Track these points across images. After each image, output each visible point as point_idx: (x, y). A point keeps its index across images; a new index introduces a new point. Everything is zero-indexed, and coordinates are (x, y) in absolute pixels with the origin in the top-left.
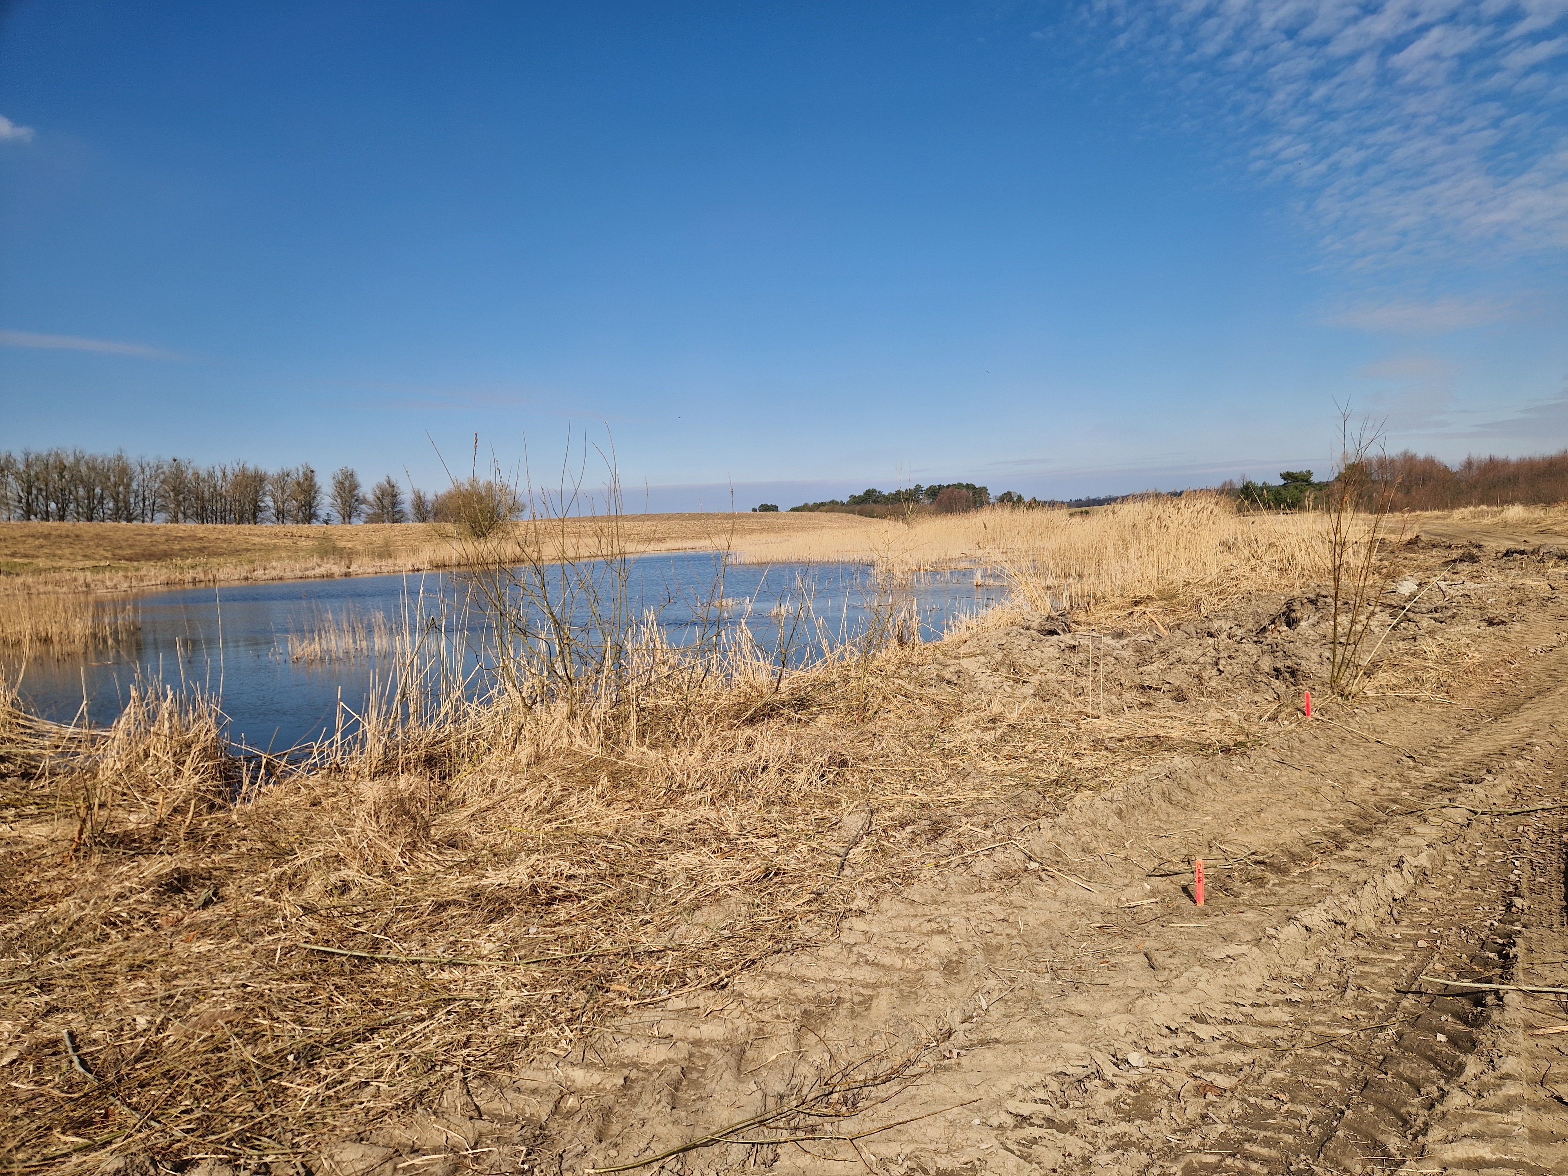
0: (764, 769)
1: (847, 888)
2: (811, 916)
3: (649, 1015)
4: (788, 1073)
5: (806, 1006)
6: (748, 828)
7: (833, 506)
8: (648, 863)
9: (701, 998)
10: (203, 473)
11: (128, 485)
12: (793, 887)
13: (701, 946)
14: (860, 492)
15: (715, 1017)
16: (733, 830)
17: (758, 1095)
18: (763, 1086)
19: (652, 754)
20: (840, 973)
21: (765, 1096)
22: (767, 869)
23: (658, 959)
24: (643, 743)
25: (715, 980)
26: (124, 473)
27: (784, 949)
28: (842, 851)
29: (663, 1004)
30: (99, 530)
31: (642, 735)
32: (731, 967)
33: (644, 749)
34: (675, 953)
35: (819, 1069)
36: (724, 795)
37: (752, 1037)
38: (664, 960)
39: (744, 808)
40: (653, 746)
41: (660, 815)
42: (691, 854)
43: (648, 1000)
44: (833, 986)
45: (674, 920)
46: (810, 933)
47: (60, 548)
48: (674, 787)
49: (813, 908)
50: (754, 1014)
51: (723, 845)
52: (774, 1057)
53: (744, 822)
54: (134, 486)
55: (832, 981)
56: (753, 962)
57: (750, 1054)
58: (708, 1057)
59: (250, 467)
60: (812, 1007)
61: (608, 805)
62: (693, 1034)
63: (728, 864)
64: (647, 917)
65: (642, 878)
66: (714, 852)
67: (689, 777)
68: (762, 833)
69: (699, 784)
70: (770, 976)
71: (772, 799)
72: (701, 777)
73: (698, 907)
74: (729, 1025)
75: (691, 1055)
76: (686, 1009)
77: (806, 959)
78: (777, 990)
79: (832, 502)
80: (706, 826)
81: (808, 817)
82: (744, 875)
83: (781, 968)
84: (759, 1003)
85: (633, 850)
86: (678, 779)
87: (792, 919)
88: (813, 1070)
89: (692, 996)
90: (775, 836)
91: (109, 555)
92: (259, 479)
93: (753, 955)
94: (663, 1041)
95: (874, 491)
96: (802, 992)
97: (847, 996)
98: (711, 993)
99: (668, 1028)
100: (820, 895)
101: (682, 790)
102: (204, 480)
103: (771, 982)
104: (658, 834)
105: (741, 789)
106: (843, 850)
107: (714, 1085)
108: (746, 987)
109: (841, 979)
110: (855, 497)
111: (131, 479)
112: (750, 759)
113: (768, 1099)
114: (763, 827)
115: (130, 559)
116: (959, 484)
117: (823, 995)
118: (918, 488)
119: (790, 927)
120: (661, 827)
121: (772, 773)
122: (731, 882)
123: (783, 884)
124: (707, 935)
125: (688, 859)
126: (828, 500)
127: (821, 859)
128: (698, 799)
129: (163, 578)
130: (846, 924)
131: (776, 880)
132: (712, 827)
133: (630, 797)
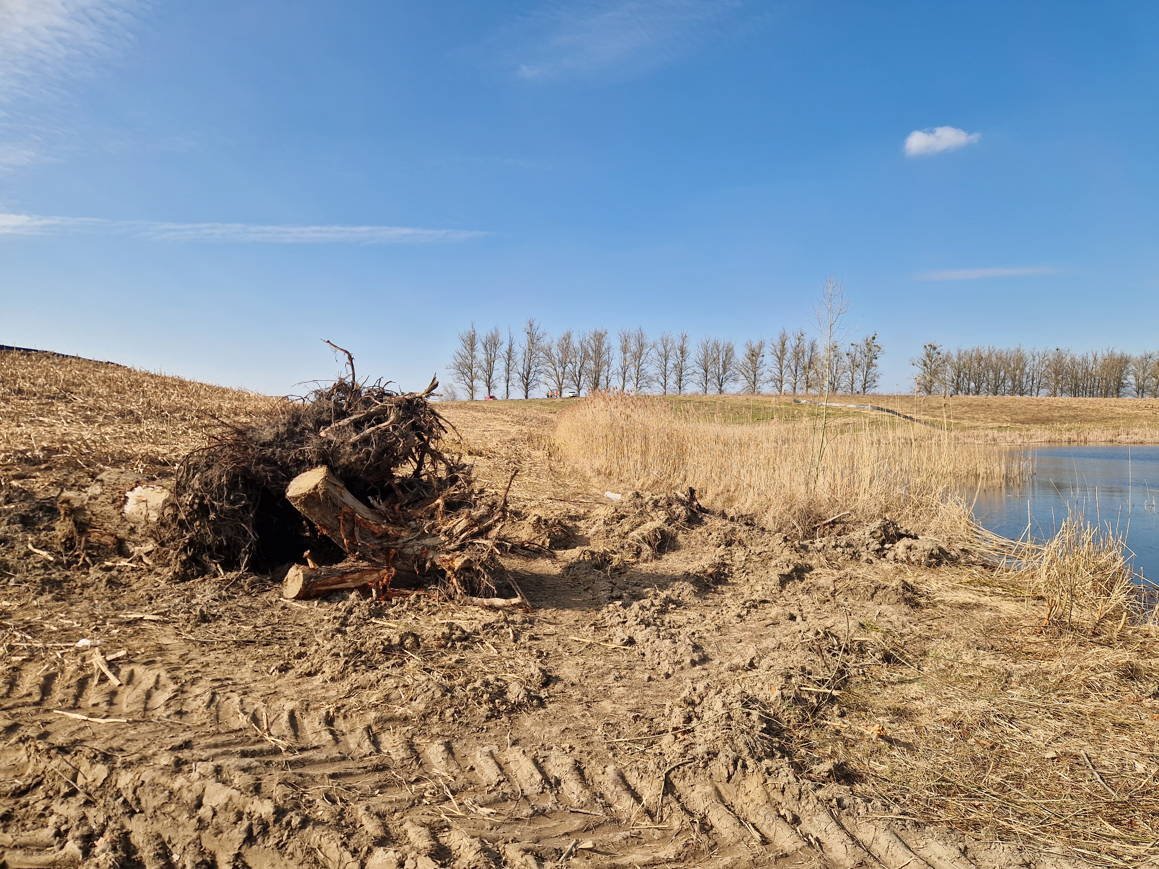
10: (1078, 359)
11: (1023, 369)
26: (1020, 360)
30: (1003, 402)
47: (977, 413)
54: (1027, 369)
59: (1118, 352)
91: (1009, 419)
92: (1123, 362)
102: (1079, 364)
111: (1025, 365)
115: (1023, 423)
129: (1046, 437)
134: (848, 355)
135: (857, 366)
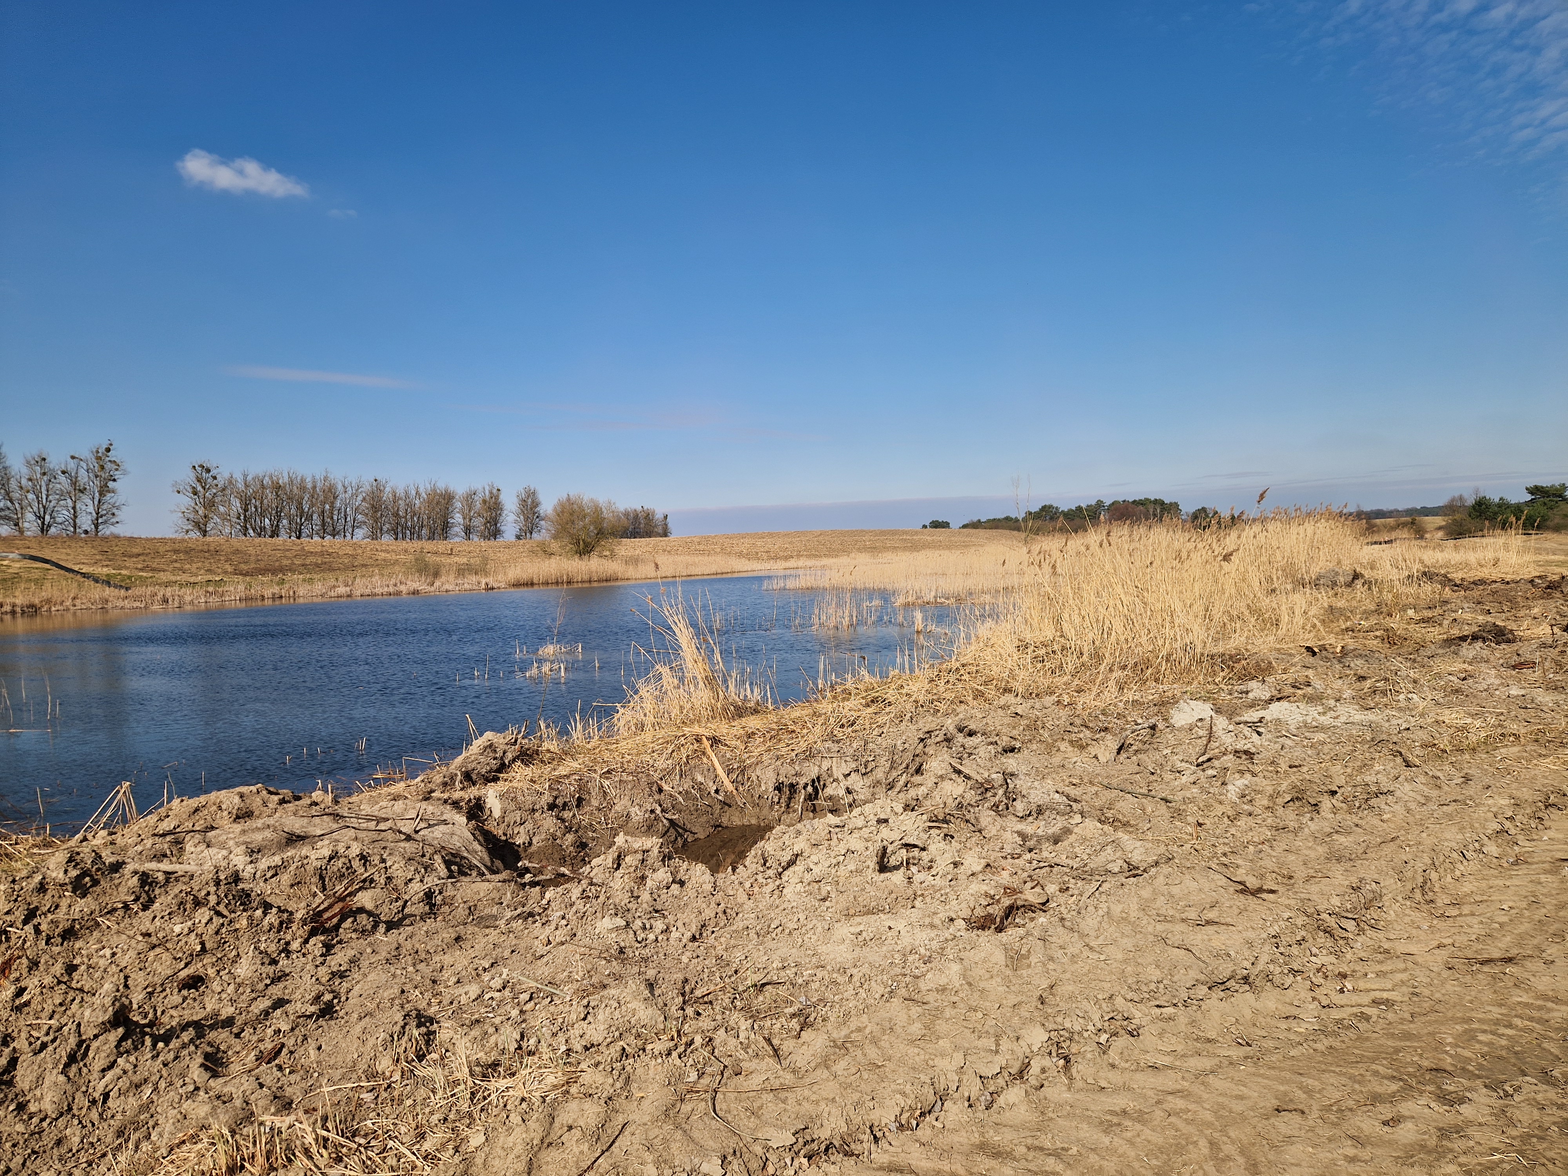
10: (400, 492)
11: (332, 503)
14: (1035, 509)
26: (331, 493)
54: (338, 504)
59: (441, 486)
79: (1008, 519)
92: (448, 498)
102: (400, 499)
110: (1030, 513)
111: (335, 498)
116: (1146, 499)
118: (1100, 504)
126: (1001, 516)
134: (64, 472)
135: (81, 491)
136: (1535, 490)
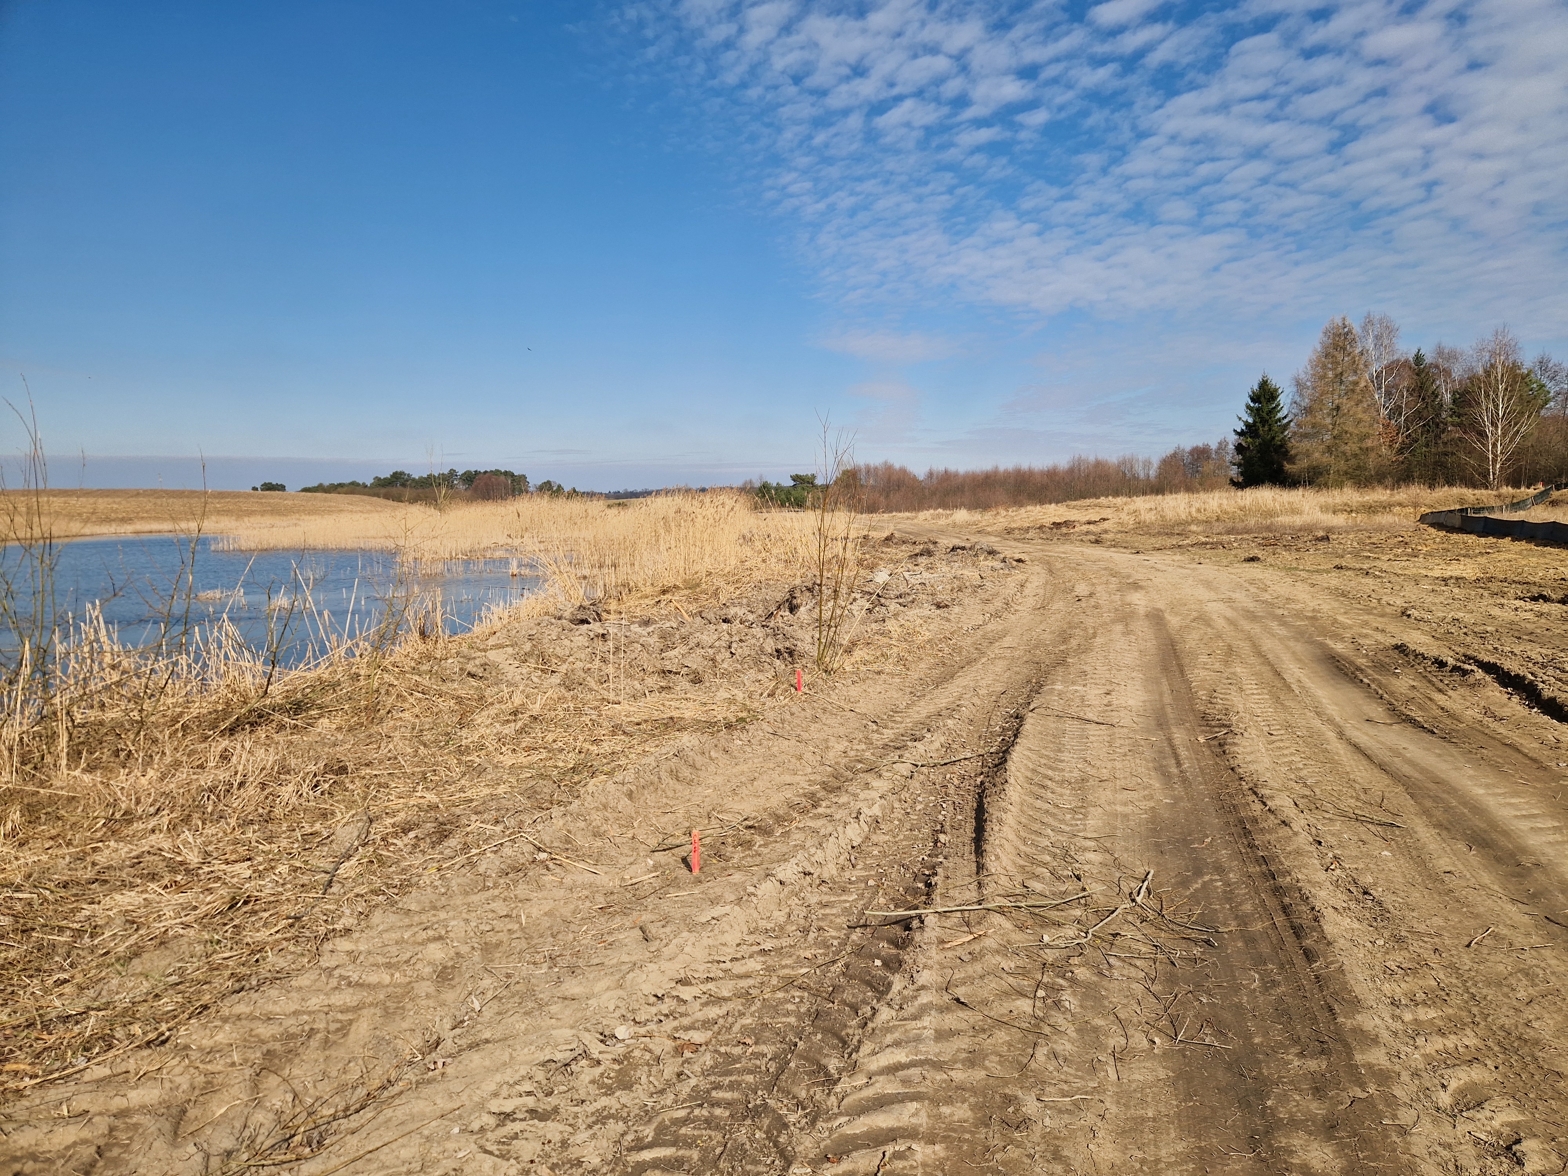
0: (241, 785)
1: (332, 907)
2: (285, 944)
3: (53, 1094)
4: (238, 1125)
5: (270, 1046)
6: (215, 854)
7: (353, 488)
8: (72, 911)
9: (132, 1061)
12: (266, 915)
13: (137, 999)
14: (386, 474)
15: (150, 1079)
16: (193, 858)
17: (199, 1158)
18: (205, 1146)
19: (87, 778)
20: (315, 1002)
21: (207, 1157)
22: (234, 898)
23: (77, 1023)
24: (76, 768)
25: (152, 1036)
27: (248, 986)
28: (330, 867)
29: (78, 1076)
31: (75, 755)
32: (175, 1017)
33: (77, 773)
34: (101, 1013)
35: (279, 1113)
36: (186, 820)
37: (197, 1092)
38: (84, 1024)
39: (213, 830)
40: (90, 769)
41: (95, 849)
42: (133, 894)
43: (56, 1075)
44: (306, 1017)
45: (103, 974)
46: (281, 963)
48: (118, 816)
49: (288, 935)
50: (201, 1066)
51: (179, 878)
52: (222, 1111)
53: (210, 848)
55: (304, 1013)
56: (206, 1007)
57: (192, 1113)
58: (136, 1126)
60: (277, 1046)
61: (21, 845)
62: (119, 1103)
63: (181, 898)
64: (66, 976)
65: (61, 930)
66: (166, 887)
67: (138, 802)
68: (234, 857)
69: (152, 810)
70: (225, 1020)
71: (250, 817)
72: (155, 801)
73: (137, 955)
74: (167, 1085)
75: (112, 1129)
76: (110, 1077)
77: (273, 993)
78: (234, 1035)
79: (353, 484)
80: (156, 858)
81: (294, 834)
82: (203, 909)
83: (242, 1009)
84: (209, 1053)
85: (51, 898)
86: (123, 806)
87: (260, 951)
88: (271, 1116)
89: (118, 1060)
90: (249, 859)
93: (206, 998)
94: (72, 1120)
95: (402, 473)
96: (264, 1031)
97: (321, 1026)
98: (146, 1052)
99: (81, 1103)
100: (297, 918)
101: (129, 817)
103: (227, 1027)
104: (90, 874)
105: (209, 810)
106: (332, 866)
107: (140, 1158)
108: (194, 1037)
109: (317, 1007)
110: (379, 479)
112: (223, 775)
113: (212, 1159)
114: (234, 851)
116: (497, 471)
117: (292, 1030)
118: (452, 473)
119: (257, 961)
120: (94, 864)
121: (251, 790)
122: (184, 919)
123: (254, 912)
124: (146, 986)
125: (128, 899)
126: (347, 481)
127: (305, 879)
128: (150, 827)
130: (328, 946)
131: (245, 909)
132: (164, 860)
133: (54, 832)
136: (796, 478)
